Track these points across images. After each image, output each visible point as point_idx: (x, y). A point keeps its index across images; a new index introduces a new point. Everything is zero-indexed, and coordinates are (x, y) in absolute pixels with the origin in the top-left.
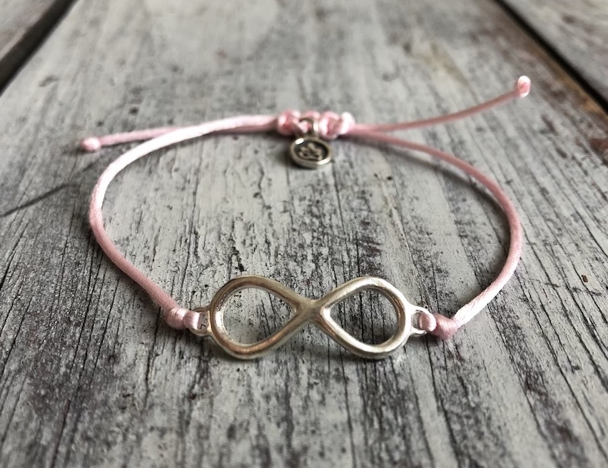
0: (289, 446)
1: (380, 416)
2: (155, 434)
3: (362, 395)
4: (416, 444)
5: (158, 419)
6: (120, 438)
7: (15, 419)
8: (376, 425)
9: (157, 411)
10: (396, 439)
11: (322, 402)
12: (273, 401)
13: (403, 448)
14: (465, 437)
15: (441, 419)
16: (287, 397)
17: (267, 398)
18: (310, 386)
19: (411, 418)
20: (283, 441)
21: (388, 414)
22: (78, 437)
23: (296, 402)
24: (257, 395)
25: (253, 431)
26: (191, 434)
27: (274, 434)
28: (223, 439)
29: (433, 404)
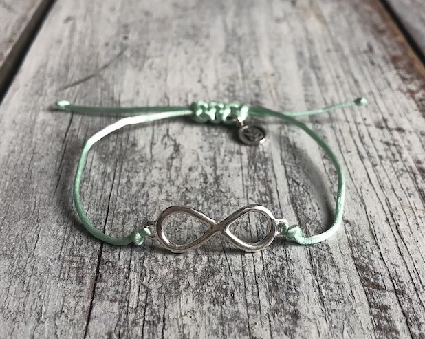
0: (215, 174)
1: (255, 166)
2: (157, 170)
3: (248, 159)
4: (270, 174)
5: (158, 165)
6: (142, 170)
7: (93, 165)
8: (253, 168)
9: (157, 162)
10: (262, 172)
11: (230, 161)
12: (208, 160)
13: (264, 175)
14: (292, 173)
15: (282, 167)
16: (215, 159)
17: (206, 159)
18: (225, 156)
19: (269, 167)
20: (213, 172)
21: (259, 165)
22: (123, 170)
23: (218, 161)
24: (201, 158)
25: (200, 169)
26: (173, 170)
27: (209, 170)
28: (187, 171)
29: (280, 162)
